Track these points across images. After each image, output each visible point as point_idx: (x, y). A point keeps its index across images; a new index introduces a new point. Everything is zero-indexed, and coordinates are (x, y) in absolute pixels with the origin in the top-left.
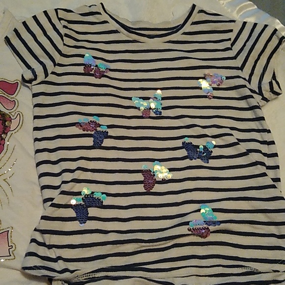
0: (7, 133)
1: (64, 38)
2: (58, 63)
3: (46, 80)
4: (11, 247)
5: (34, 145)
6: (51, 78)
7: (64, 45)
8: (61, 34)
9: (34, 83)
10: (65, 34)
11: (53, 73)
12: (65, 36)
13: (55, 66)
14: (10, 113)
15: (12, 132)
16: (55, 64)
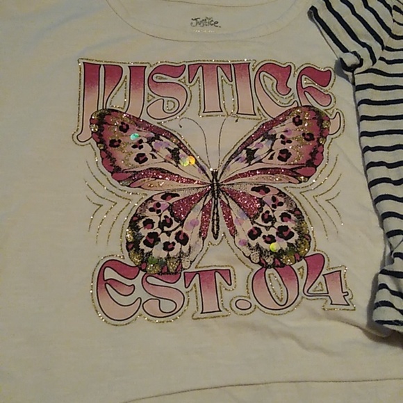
0: (326, 138)
1: (393, 11)
2: (387, 47)
3: (374, 67)
4: (346, 294)
5: (363, 156)
6: (380, 65)
7: (394, 21)
8: (389, 5)
9: (358, 70)
10: (395, 6)
11: (381, 59)
12: (394, 9)
13: (383, 49)
14: (325, 110)
15: (332, 136)
16: (383, 48)
